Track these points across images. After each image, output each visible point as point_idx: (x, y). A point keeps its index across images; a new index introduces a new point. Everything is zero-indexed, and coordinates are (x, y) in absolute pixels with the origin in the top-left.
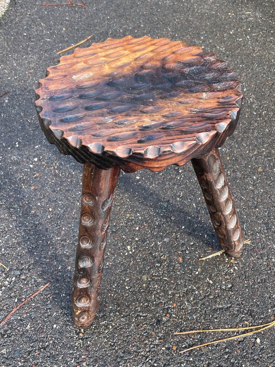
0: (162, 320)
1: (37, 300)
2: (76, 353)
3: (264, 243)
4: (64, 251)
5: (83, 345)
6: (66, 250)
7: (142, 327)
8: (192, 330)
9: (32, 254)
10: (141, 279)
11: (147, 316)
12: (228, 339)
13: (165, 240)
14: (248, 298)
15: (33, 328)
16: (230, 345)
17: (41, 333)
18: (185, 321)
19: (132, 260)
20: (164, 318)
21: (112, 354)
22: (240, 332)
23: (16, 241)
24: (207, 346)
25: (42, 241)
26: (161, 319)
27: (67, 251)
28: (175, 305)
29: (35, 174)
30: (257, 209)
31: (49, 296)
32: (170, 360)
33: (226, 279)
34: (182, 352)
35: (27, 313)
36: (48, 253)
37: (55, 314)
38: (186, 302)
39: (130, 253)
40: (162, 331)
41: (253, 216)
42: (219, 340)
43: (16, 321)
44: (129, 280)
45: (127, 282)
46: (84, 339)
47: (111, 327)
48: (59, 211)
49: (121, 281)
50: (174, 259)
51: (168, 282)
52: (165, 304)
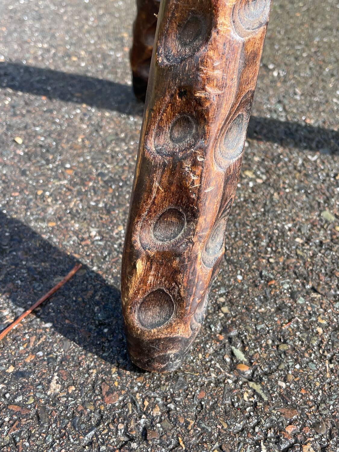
2: (258, 424)
4: (88, 202)
5: (268, 393)
10: (321, 220)
15: (73, 388)
17: (108, 394)
27: (99, 201)
35: (34, 351)
36: (44, 210)
39: (260, 181)
44: (294, 226)
45: (290, 230)
46: (261, 379)
47: (320, 330)
48: (43, 141)
49: (276, 231)
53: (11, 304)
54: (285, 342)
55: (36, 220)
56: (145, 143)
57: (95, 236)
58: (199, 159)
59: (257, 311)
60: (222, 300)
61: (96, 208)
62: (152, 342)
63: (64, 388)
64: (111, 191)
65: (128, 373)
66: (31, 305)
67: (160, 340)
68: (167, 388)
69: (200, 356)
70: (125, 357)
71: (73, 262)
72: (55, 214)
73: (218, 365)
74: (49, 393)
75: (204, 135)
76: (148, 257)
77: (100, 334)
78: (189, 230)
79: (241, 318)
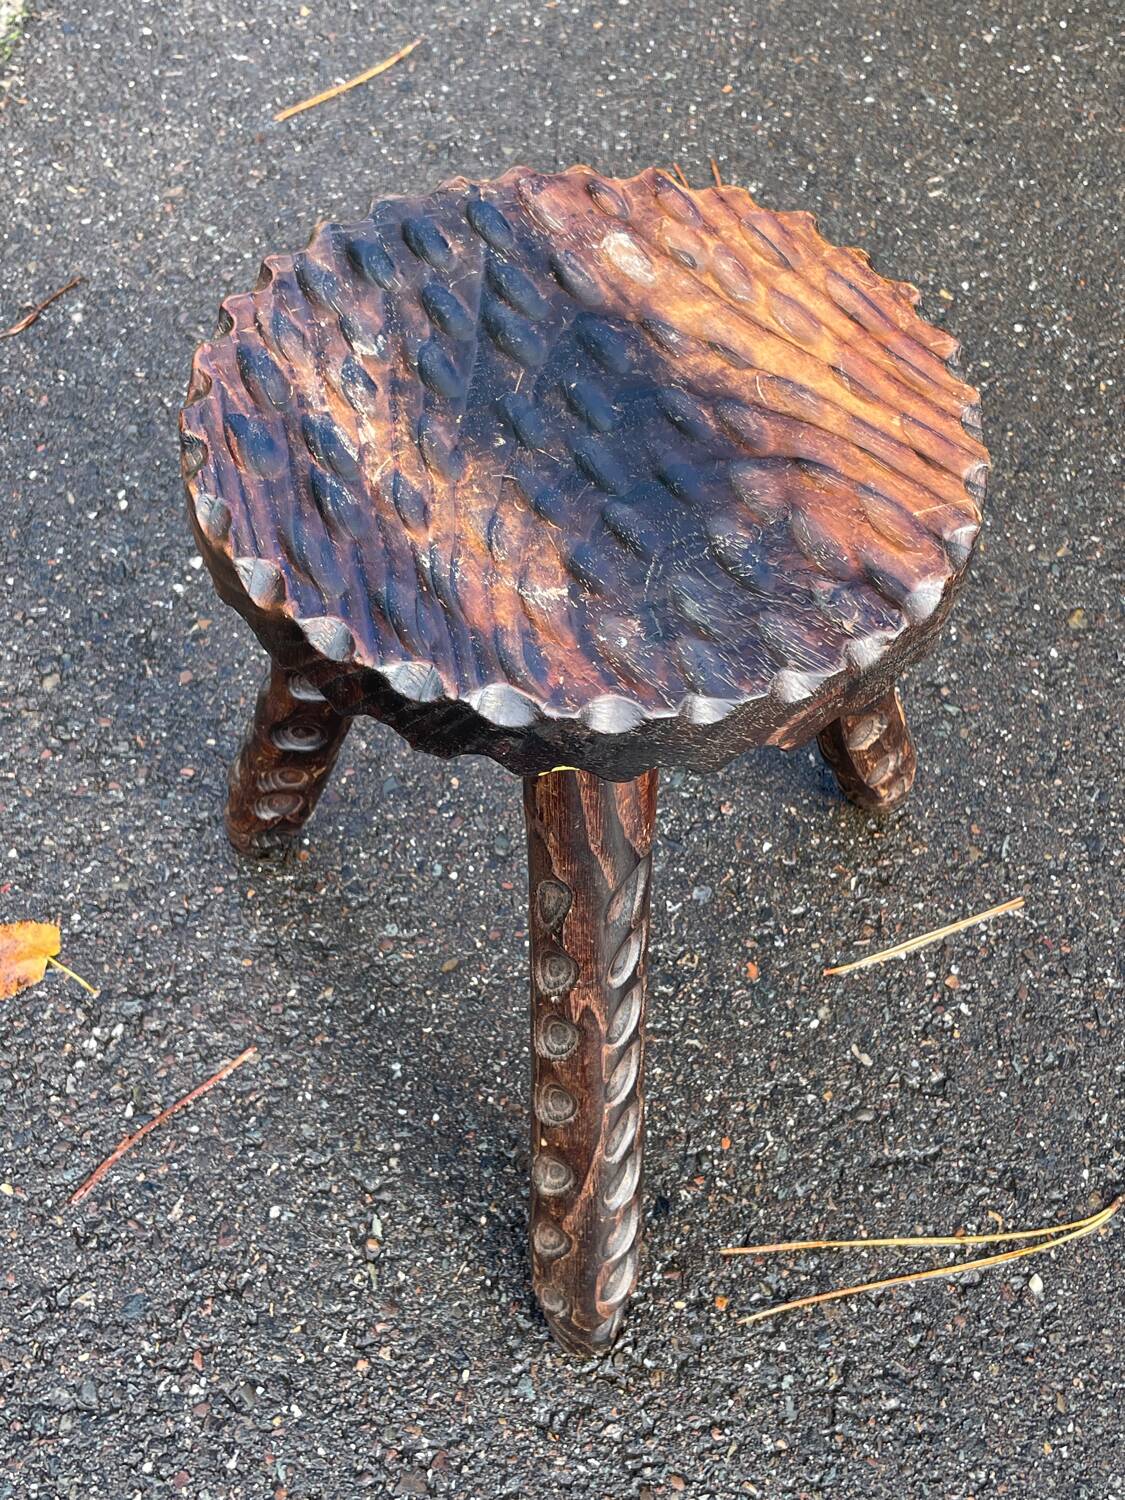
0: (676, 1198)
1: (207, 1112)
3: (1076, 913)
4: (307, 930)
6: (318, 925)
8: (789, 1239)
9: (189, 937)
12: (924, 1276)
13: (696, 893)
14: (1003, 1126)
15: (194, 1218)
16: (929, 1297)
17: (224, 1235)
18: (765, 1206)
20: (683, 1193)
21: (488, 1321)
22: (969, 1251)
23: (126, 887)
24: (844, 1299)
25: (225, 886)
26: (673, 1194)
28: (726, 1144)
29: (195, 621)
30: (1058, 782)
31: (252, 1098)
32: (704, 1348)
33: (922, 1049)
34: (749, 1320)
35: (169, 1160)
36: (246, 933)
37: (275, 1166)
38: (768, 1133)
40: (678, 1240)
41: (1041, 808)
42: (891, 1277)
43: (129, 1191)
46: (384, 1264)
47: (483, 1221)
50: (728, 968)
51: (701, 1057)
52: (688, 1138)
57: (293, 998)
59: (427, 1175)
61: (312, 945)
63: (186, 1215)
69: (336, 1216)
72: (256, 944)
73: (348, 1234)
74: (169, 1217)
79: (403, 1179)
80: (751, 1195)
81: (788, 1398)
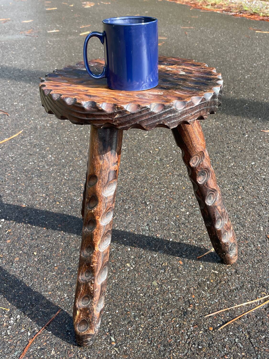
3: (245, 236)
4: (64, 282)
5: (120, 351)
6: (66, 281)
7: (171, 321)
8: (219, 310)
10: (152, 285)
11: (171, 311)
12: (255, 309)
13: (159, 252)
14: (254, 276)
15: (59, 352)
16: (258, 313)
17: (70, 354)
18: (210, 306)
19: (136, 273)
20: (189, 309)
21: (154, 351)
22: (262, 301)
24: (239, 319)
26: (186, 310)
27: (68, 281)
28: (193, 296)
29: (7, 231)
32: (212, 339)
34: (219, 329)
35: (46, 341)
36: (47, 287)
38: (202, 292)
39: (132, 268)
40: (193, 319)
42: (247, 311)
43: (37, 352)
44: (141, 289)
45: (139, 290)
46: (118, 347)
47: (141, 329)
48: (45, 253)
49: (134, 291)
50: (175, 264)
51: (178, 282)
52: (184, 298)
53: (37, 326)
54: (128, 334)
55: (44, 291)
56: (78, 277)
57: (66, 297)
58: (93, 282)
59: (121, 324)
60: (110, 320)
61: (66, 285)
62: (83, 336)
63: (56, 353)
64: (72, 276)
65: (76, 347)
66: (44, 326)
67: (85, 335)
68: (88, 351)
69: (100, 340)
70: (75, 342)
71: (58, 308)
72: (51, 289)
73: (105, 343)
74: (51, 354)
75: (94, 276)
76: (80, 310)
77: (68, 335)
78: (91, 301)
79: (115, 327)
80: (205, 305)
81: (239, 343)
